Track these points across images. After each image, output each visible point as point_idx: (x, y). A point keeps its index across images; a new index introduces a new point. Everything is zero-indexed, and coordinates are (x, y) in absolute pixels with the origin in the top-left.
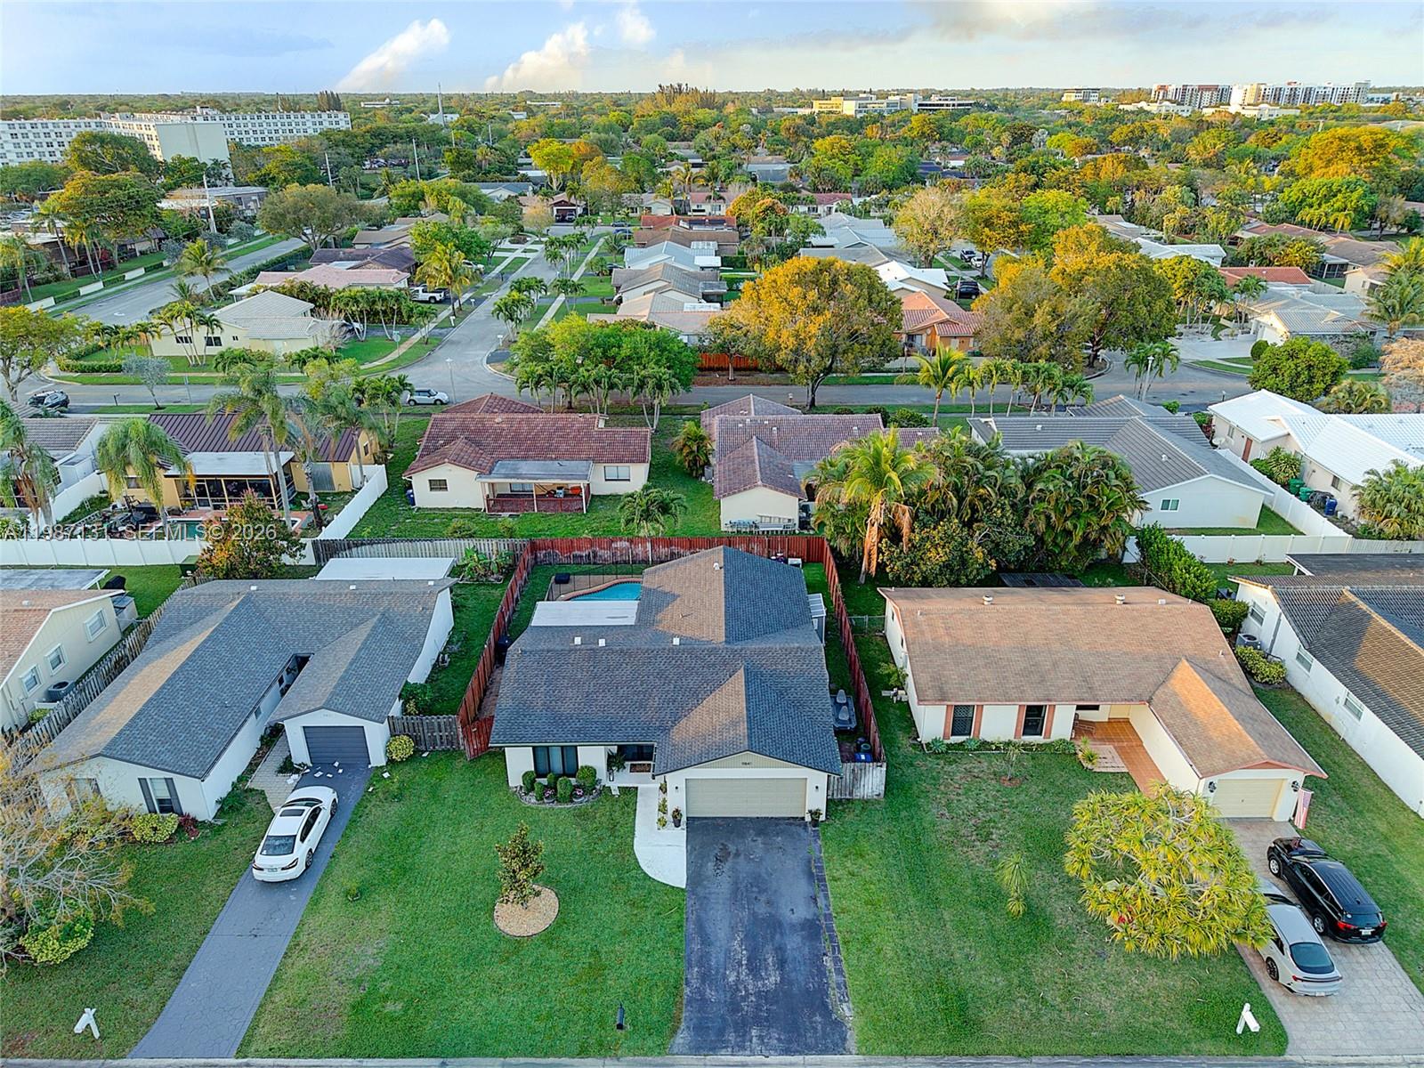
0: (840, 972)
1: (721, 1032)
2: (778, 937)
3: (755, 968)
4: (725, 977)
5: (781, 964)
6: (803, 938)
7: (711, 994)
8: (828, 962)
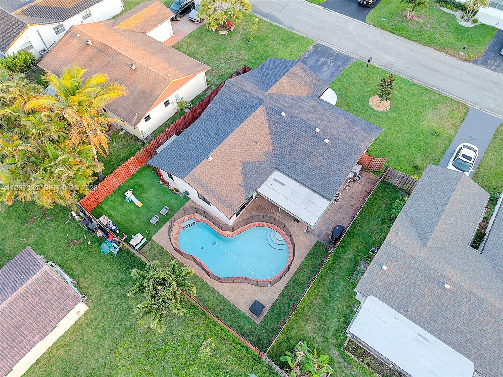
0: (305, 54)
1: (343, 57)
2: (313, 65)
3: (325, 63)
4: (334, 65)
5: (318, 61)
6: (307, 62)
7: (340, 64)
8: (306, 56)
